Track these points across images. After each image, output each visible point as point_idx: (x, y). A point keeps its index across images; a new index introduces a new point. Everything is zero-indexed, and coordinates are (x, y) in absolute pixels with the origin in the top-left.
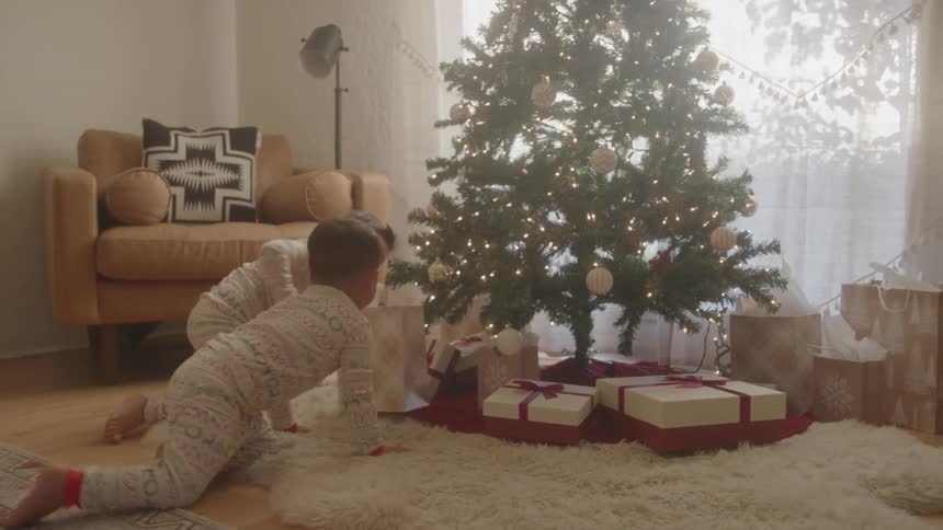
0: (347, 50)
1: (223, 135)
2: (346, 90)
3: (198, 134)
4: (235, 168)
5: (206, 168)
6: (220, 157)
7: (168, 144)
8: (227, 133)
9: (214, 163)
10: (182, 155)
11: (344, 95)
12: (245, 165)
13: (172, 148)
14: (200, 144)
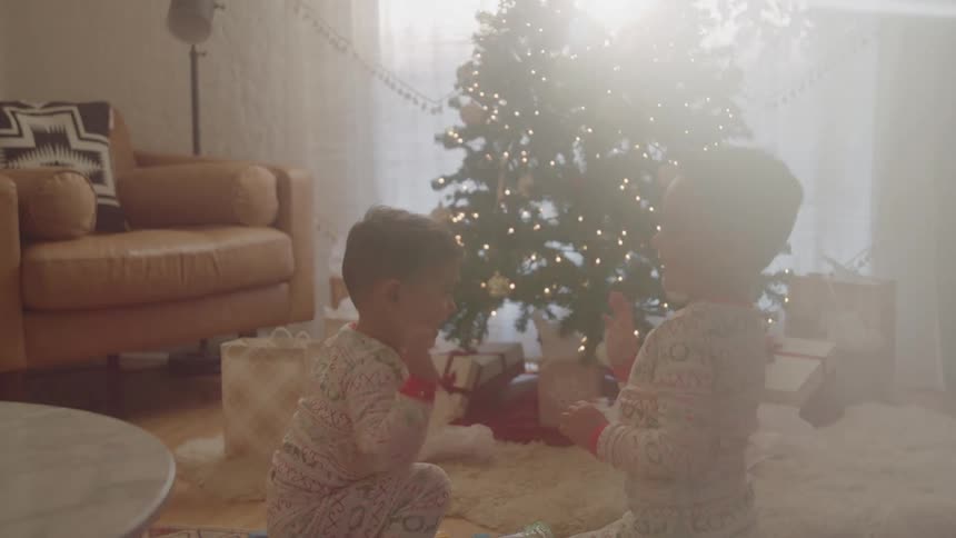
0: (223, 8)
1: (72, 113)
2: (204, 54)
3: (36, 111)
4: (94, 157)
5: (61, 157)
6: (75, 143)
7: (9, 126)
8: (75, 110)
9: (70, 150)
10: (28, 141)
11: (201, 61)
12: (104, 151)
13: (15, 130)
14: (46, 124)
